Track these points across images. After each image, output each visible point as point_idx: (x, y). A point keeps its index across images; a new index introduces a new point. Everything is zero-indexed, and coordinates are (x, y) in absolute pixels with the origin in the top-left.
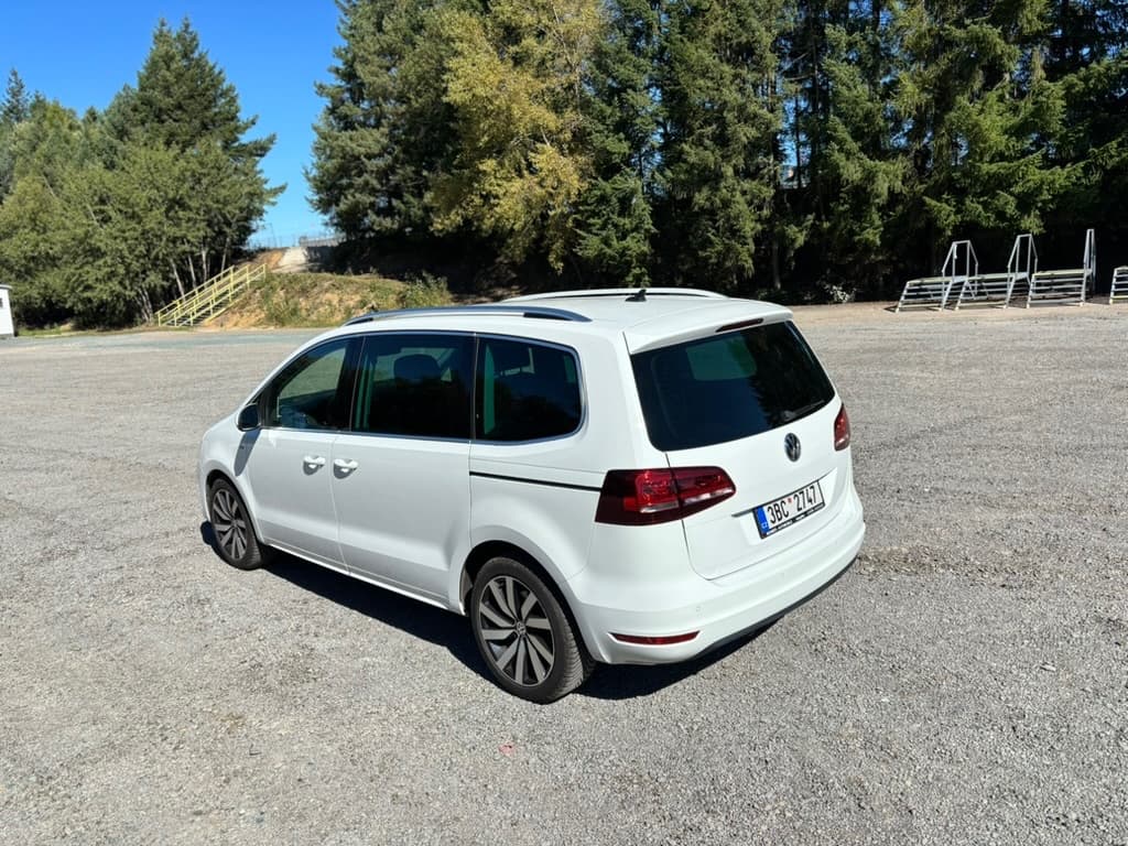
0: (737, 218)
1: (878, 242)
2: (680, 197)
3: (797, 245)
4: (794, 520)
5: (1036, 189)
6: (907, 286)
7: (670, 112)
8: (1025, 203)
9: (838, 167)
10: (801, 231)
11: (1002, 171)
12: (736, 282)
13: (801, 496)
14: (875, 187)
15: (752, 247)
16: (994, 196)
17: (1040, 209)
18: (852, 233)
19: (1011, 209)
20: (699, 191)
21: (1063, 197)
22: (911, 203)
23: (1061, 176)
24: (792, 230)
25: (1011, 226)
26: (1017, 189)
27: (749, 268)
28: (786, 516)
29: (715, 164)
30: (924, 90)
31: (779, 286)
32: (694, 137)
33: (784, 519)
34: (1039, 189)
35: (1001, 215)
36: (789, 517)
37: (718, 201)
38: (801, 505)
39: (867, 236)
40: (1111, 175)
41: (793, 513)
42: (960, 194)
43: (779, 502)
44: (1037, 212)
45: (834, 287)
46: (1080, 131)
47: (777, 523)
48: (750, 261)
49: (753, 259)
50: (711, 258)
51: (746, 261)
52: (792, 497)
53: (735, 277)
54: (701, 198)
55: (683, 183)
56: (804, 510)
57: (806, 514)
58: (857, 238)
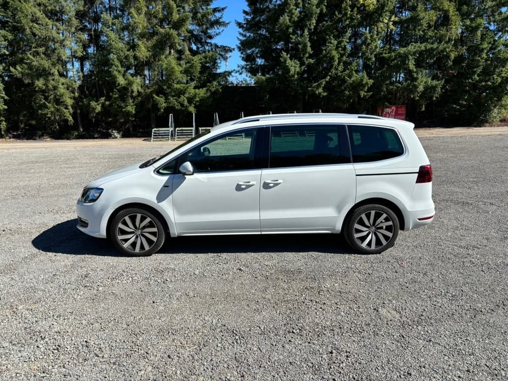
0: (62, 96)
1: (134, 112)
2: (26, 82)
3: (97, 111)
5: (194, 96)
6: (153, 131)
7: (14, 37)
8: (190, 100)
9: (116, 77)
10: (98, 104)
11: (182, 88)
12: (58, 127)
14: (132, 88)
15: (71, 111)
16: (179, 97)
17: (195, 104)
18: (121, 107)
19: (186, 103)
20: (38, 80)
21: (202, 100)
22: (144, 97)
23: (202, 92)
24: (93, 104)
25: (186, 109)
26: (187, 95)
27: (71, 121)
29: (49, 67)
30: (149, 51)
31: (82, 130)
32: (31, 52)
34: (195, 96)
35: (182, 105)
37: (51, 86)
39: (129, 109)
40: (214, 93)
42: (166, 95)
44: (193, 105)
45: (114, 131)
46: (205, 77)
48: (71, 117)
49: (72, 116)
50: (48, 114)
51: (69, 117)
53: (57, 124)
54: (40, 83)
55: (28, 75)
58: (124, 110)
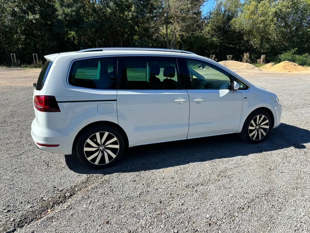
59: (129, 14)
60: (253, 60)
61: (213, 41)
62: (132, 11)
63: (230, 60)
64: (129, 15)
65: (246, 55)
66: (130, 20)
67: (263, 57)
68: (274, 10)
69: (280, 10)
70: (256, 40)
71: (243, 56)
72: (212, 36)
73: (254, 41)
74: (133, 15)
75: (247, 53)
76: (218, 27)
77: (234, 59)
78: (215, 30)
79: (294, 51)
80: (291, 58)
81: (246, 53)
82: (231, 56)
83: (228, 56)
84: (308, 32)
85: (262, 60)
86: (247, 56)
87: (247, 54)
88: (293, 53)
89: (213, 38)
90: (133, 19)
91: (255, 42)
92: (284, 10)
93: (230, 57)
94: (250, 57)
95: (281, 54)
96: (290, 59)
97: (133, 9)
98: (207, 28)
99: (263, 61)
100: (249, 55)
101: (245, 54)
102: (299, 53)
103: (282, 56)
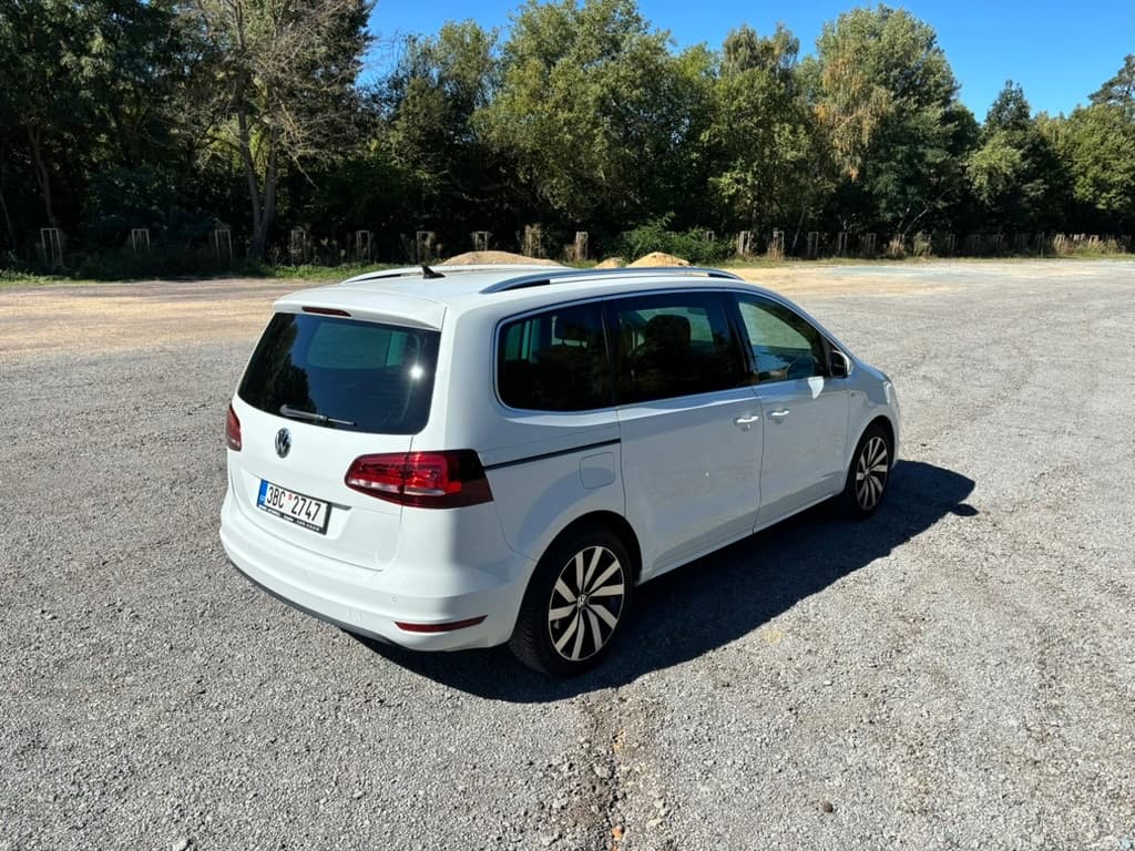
4: (282, 515)
13: (301, 503)
28: (281, 507)
33: (277, 507)
36: (281, 510)
38: (297, 510)
41: (287, 510)
43: (281, 490)
47: (271, 505)
52: (294, 496)
56: (296, 516)
57: (295, 520)
59: (83, 62)
60: (553, 247)
61: (418, 181)
62: (94, 51)
63: (483, 250)
64: (82, 69)
65: (532, 233)
66: (86, 87)
67: (580, 237)
68: (596, 89)
69: (613, 91)
70: (557, 183)
71: (523, 234)
72: (416, 164)
73: (552, 187)
74: (97, 68)
75: (536, 226)
76: (429, 134)
77: (497, 244)
78: (420, 143)
79: (666, 221)
80: (658, 241)
81: (532, 227)
82: (486, 234)
83: (476, 236)
84: (694, 161)
85: (578, 248)
86: (534, 235)
87: (534, 229)
88: (663, 226)
89: (418, 173)
90: (98, 82)
91: (556, 190)
92: (623, 90)
93: (482, 237)
94: (544, 241)
95: (632, 228)
96: (657, 244)
97: (98, 43)
98: (394, 136)
99: (583, 253)
100: (538, 232)
101: (528, 228)
102: (679, 226)
103: (636, 236)
